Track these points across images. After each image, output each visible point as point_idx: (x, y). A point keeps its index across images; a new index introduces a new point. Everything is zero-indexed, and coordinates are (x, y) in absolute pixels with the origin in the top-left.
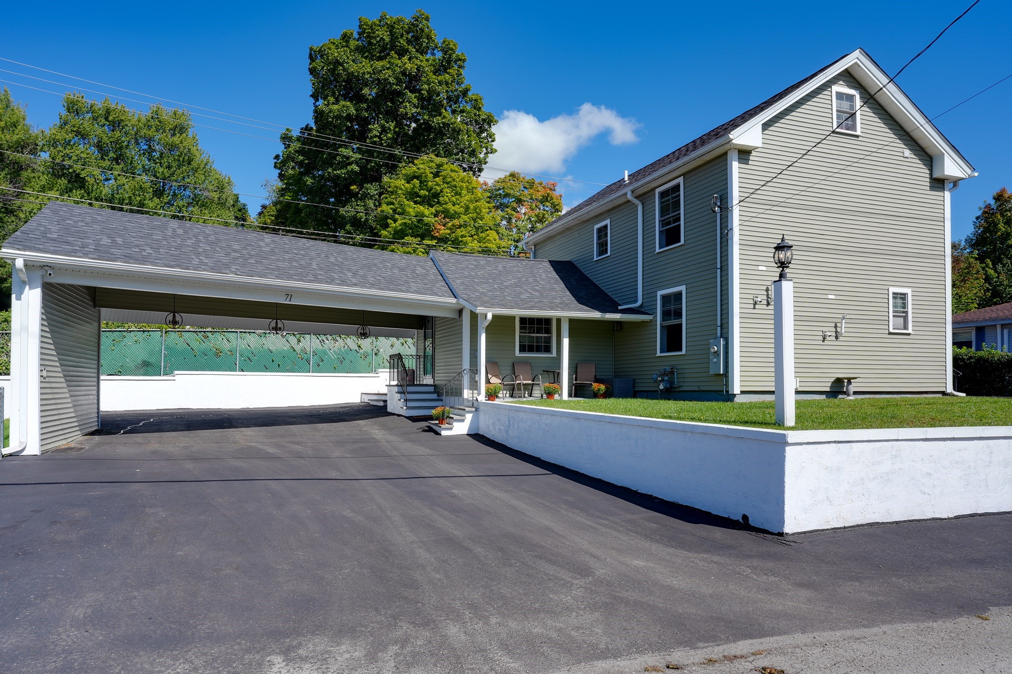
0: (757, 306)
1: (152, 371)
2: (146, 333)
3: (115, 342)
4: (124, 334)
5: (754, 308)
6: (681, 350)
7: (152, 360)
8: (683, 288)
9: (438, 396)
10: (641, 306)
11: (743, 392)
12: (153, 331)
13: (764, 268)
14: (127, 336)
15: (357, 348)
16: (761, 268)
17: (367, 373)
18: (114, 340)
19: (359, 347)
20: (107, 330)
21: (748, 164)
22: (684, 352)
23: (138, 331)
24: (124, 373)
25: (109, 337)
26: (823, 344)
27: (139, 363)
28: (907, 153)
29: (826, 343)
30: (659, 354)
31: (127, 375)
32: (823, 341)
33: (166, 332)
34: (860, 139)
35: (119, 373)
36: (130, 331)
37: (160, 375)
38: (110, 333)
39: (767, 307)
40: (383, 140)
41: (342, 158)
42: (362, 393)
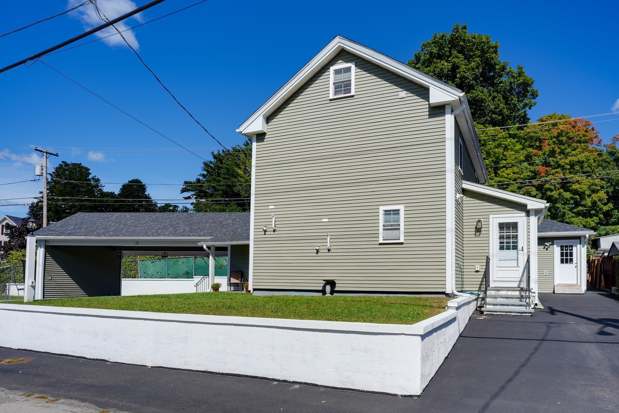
0: (267, 233)
5: (265, 234)
11: (254, 290)
13: (273, 207)
16: (270, 207)
21: (264, 142)
26: (317, 255)
28: (403, 94)
29: (319, 254)
32: (317, 253)
34: (355, 97)
39: (274, 232)
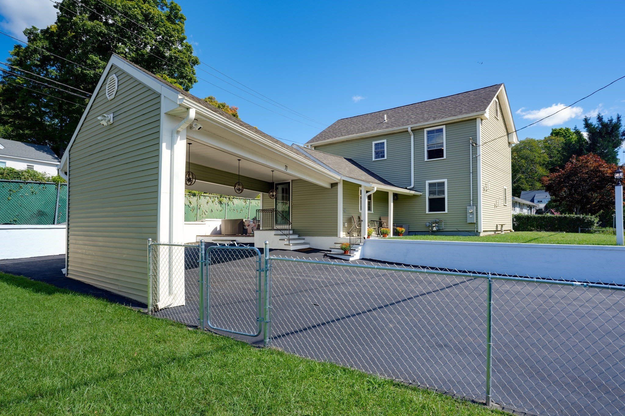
1: (45, 220)
2: (42, 186)
3: (11, 193)
4: (21, 185)
6: (444, 210)
7: (47, 210)
8: (446, 181)
9: (299, 236)
10: (413, 188)
11: (484, 231)
12: (48, 184)
13: (485, 174)
14: (24, 188)
15: (189, 204)
17: (193, 221)
18: (10, 190)
19: (190, 203)
20: (3, 180)
21: (482, 126)
22: (446, 211)
23: (35, 183)
24: (19, 222)
25: (5, 187)
27: (35, 212)
30: (427, 212)
31: (21, 224)
33: (61, 185)
35: (15, 222)
36: (27, 183)
37: (54, 224)
38: (7, 183)
39: (486, 192)
40: (128, 57)
41: (92, 62)
42: (197, 236)
